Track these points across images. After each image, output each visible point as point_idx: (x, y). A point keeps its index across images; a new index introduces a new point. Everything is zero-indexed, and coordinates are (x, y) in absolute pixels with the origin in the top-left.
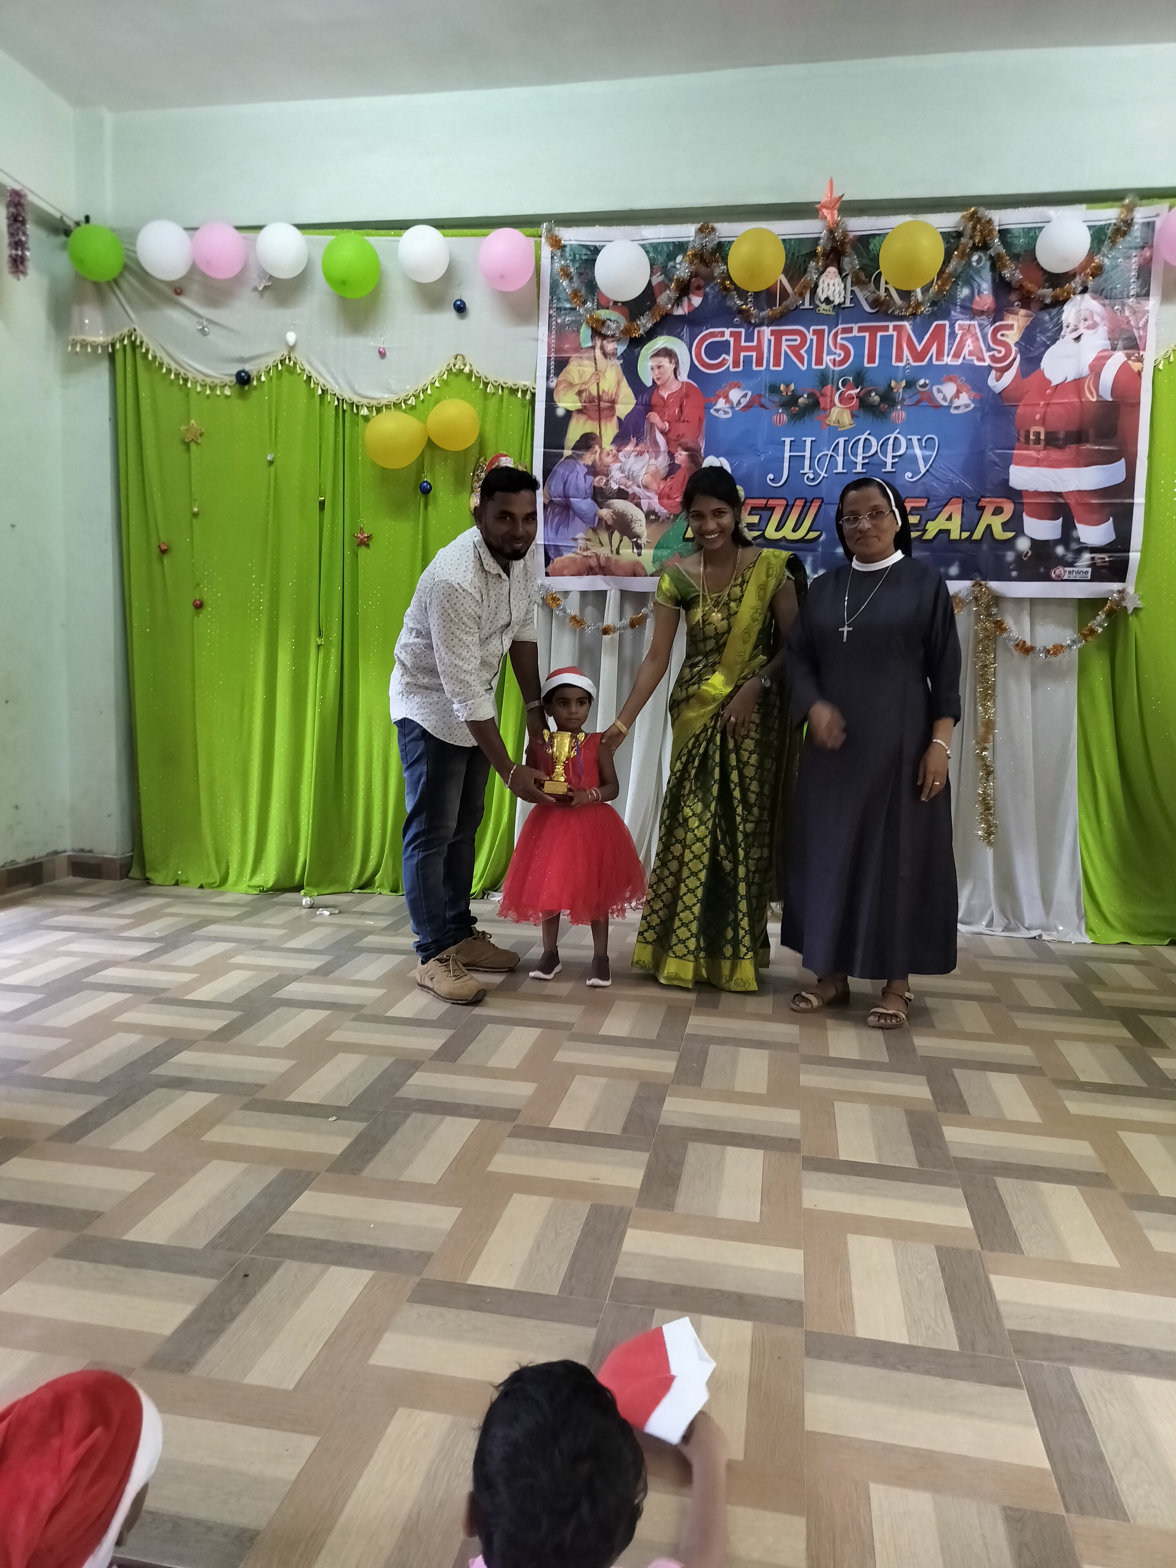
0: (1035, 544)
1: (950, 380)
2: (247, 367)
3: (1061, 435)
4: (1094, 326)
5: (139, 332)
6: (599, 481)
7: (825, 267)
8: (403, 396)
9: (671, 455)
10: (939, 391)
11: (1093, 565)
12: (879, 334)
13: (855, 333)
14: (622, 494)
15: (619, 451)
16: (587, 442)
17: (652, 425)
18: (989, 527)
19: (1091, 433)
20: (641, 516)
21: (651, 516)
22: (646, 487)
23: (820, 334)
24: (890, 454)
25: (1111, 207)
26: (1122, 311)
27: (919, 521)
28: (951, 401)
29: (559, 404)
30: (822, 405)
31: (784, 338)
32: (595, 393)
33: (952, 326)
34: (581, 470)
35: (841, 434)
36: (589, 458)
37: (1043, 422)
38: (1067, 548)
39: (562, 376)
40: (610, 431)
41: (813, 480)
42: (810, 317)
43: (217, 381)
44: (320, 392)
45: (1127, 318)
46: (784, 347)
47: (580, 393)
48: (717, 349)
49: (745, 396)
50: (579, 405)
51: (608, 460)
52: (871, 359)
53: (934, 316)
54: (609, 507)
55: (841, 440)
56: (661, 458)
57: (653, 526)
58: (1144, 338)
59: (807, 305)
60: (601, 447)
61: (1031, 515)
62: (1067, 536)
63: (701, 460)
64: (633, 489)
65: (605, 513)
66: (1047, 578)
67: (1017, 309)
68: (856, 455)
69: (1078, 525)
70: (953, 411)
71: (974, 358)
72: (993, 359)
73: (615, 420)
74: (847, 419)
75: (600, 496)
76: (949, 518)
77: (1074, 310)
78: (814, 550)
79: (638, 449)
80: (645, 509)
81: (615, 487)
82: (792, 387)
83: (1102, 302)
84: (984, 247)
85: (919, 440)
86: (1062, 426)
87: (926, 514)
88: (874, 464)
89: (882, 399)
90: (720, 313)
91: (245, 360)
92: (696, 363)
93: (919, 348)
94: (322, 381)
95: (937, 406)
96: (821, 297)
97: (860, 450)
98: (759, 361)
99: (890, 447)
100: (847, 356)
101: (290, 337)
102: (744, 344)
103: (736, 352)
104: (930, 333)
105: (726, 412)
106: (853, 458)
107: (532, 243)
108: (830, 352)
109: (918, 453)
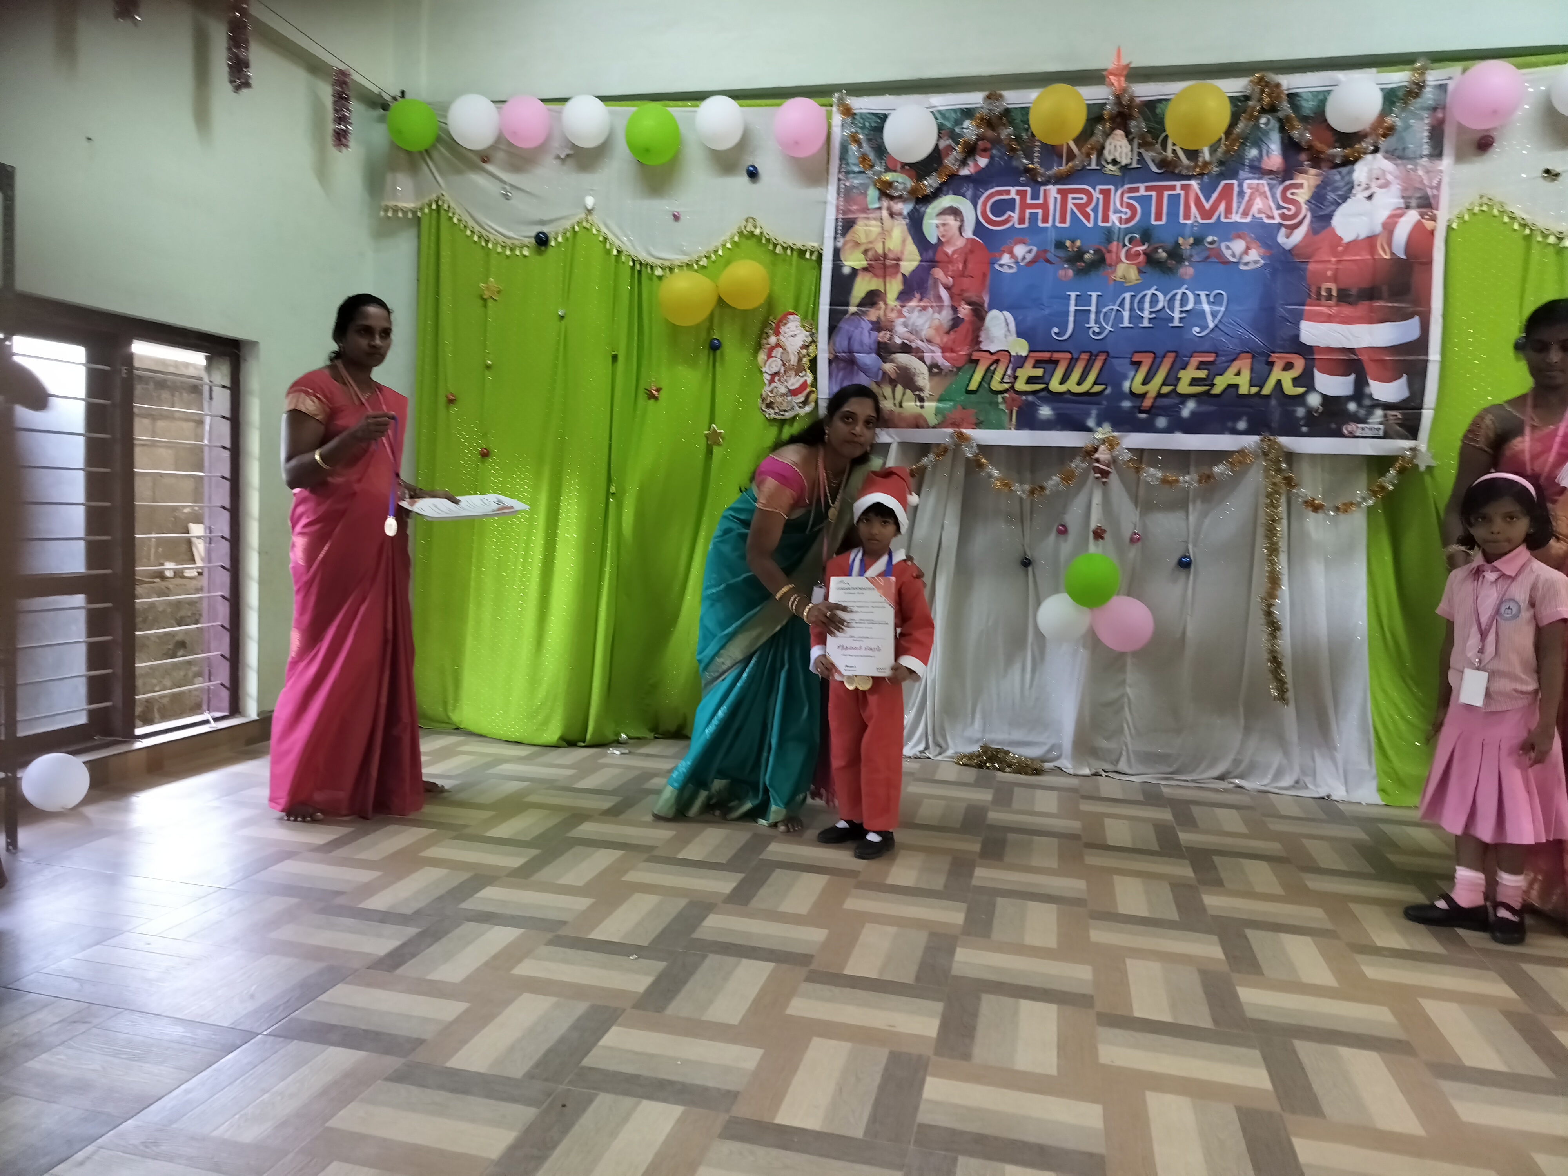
0: (1326, 399)
1: (1239, 237)
2: (545, 229)
3: (1354, 291)
4: (1386, 185)
5: (447, 197)
6: (883, 336)
7: (1113, 129)
8: (695, 257)
9: (954, 309)
10: (1228, 248)
11: (1385, 420)
12: (1166, 193)
13: (1142, 192)
14: (906, 348)
15: (902, 306)
16: (872, 298)
17: (936, 280)
18: (1279, 383)
19: (1385, 289)
20: (924, 369)
21: (933, 368)
22: (929, 341)
23: (1106, 193)
24: (1177, 308)
25: (1402, 70)
26: (1415, 170)
27: (1208, 376)
28: (1241, 258)
29: (846, 263)
30: (1108, 261)
31: (1070, 196)
32: (880, 251)
33: (1240, 185)
34: (866, 326)
35: (1128, 289)
36: (873, 314)
37: (1335, 279)
38: (1360, 405)
39: (849, 236)
40: (894, 287)
41: (1099, 334)
42: (1098, 176)
43: (517, 242)
44: (615, 252)
45: (1420, 176)
46: (1070, 205)
47: (865, 252)
48: (1001, 207)
49: (1030, 251)
50: (865, 264)
51: (892, 315)
52: (1159, 217)
53: (1222, 176)
54: (892, 361)
55: (1128, 296)
57: (936, 379)
58: (1436, 197)
59: (1094, 166)
60: (886, 304)
62: (1360, 392)
63: (984, 313)
64: (917, 343)
65: (888, 367)
66: (1339, 434)
67: (1307, 168)
68: (1142, 309)
69: (1371, 382)
70: (1242, 267)
71: (1263, 216)
72: (1283, 217)
73: (900, 277)
74: (1133, 274)
75: (884, 351)
76: (1238, 374)
77: (1365, 169)
78: (1098, 403)
79: (922, 304)
80: (928, 362)
81: (898, 341)
82: (1078, 243)
83: (1394, 162)
84: (1272, 109)
85: (1207, 295)
86: (1355, 283)
87: (1214, 369)
88: (1160, 319)
89: (1170, 256)
90: (1008, 172)
91: (545, 223)
92: (982, 220)
93: (1207, 207)
94: (617, 242)
95: (1226, 262)
96: (1108, 158)
97: (1147, 305)
98: (1045, 218)
99: (1177, 302)
100: (1133, 215)
101: (589, 201)
102: (1030, 202)
103: (1022, 209)
104: (1218, 191)
105: (1010, 267)
106: (1139, 313)
107: (823, 111)
108: (1116, 211)
109: (1206, 308)
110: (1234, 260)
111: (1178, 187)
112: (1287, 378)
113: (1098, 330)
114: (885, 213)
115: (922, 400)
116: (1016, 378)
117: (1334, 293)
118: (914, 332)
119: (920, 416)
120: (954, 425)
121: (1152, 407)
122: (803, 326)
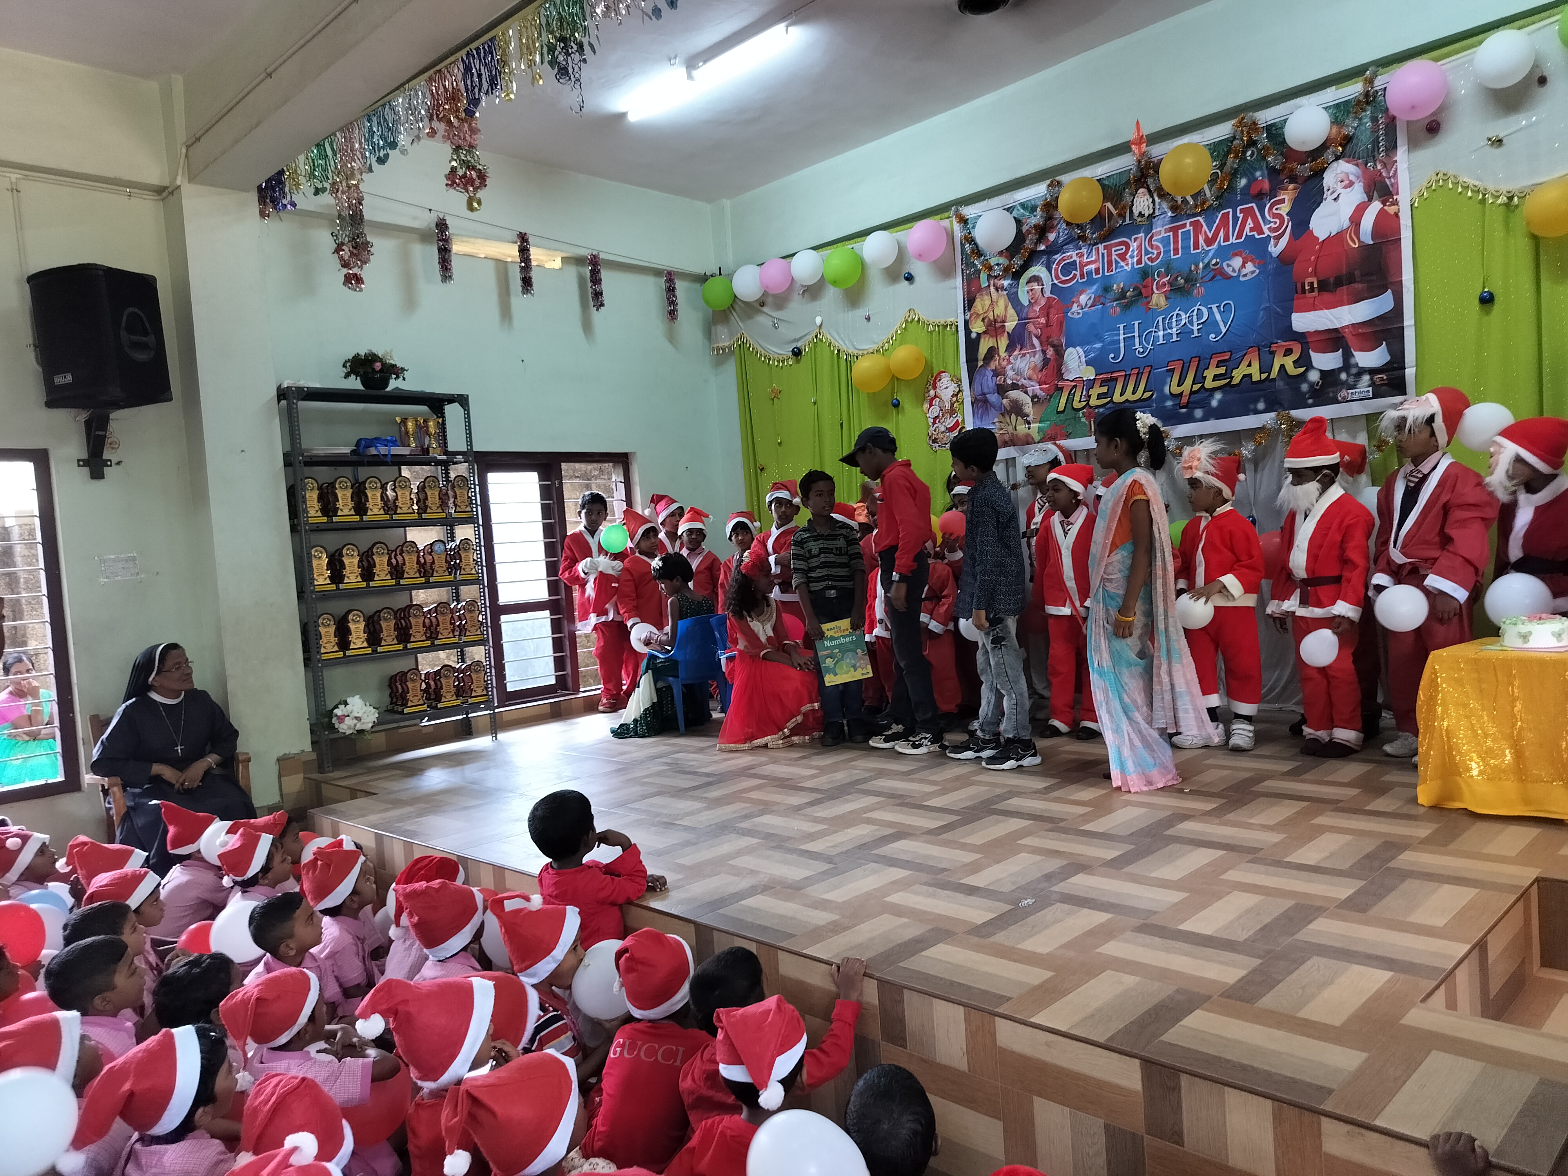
0: (1325, 374)
1: (1236, 255)
2: (799, 345)
5: (745, 335)
6: (1000, 380)
7: (1137, 189)
8: (880, 344)
9: (1044, 352)
10: (1229, 265)
11: (1372, 384)
12: (1180, 231)
13: (1162, 234)
14: (1015, 387)
18: (1282, 367)
20: (1029, 400)
22: (1029, 379)
23: (1138, 241)
25: (1355, 83)
27: (1226, 371)
28: (1239, 270)
31: (1113, 249)
32: (992, 318)
33: (1235, 213)
34: (989, 374)
36: (993, 365)
40: (1003, 343)
41: (1143, 353)
42: (1130, 229)
43: (785, 357)
44: (836, 351)
46: (1111, 257)
48: (1068, 268)
49: (1090, 298)
50: (984, 329)
51: (1004, 363)
52: (1176, 253)
53: (1221, 207)
55: (1160, 318)
56: (1037, 356)
57: (1036, 406)
58: (1396, 185)
59: (1127, 221)
60: (999, 355)
61: (1315, 351)
65: (1005, 401)
66: (1335, 401)
67: (1287, 185)
68: (1171, 328)
70: (1242, 279)
71: (1255, 233)
72: (1270, 229)
74: (1162, 301)
76: (1249, 365)
81: (1009, 382)
82: (1122, 285)
84: (1252, 144)
85: (1218, 307)
87: (1231, 364)
88: (1185, 332)
89: (1186, 281)
90: (1070, 240)
91: (797, 340)
92: (1056, 282)
93: (1210, 235)
94: (837, 344)
95: (1230, 277)
96: (1136, 213)
97: (1174, 324)
98: (1097, 271)
99: (1195, 317)
100: (1159, 254)
101: (818, 320)
102: (1085, 260)
103: (1082, 268)
104: (1217, 221)
105: (1079, 313)
106: (1169, 331)
107: (946, 223)
108: (1147, 253)
109: (1218, 317)
110: (1235, 274)
111: (1188, 225)
112: (1289, 362)
113: (1141, 350)
114: (992, 288)
115: (1029, 423)
116: (1090, 396)
117: (1315, 286)
118: (1019, 373)
119: (1028, 435)
120: (1052, 439)
121: (1188, 402)
122: (952, 380)
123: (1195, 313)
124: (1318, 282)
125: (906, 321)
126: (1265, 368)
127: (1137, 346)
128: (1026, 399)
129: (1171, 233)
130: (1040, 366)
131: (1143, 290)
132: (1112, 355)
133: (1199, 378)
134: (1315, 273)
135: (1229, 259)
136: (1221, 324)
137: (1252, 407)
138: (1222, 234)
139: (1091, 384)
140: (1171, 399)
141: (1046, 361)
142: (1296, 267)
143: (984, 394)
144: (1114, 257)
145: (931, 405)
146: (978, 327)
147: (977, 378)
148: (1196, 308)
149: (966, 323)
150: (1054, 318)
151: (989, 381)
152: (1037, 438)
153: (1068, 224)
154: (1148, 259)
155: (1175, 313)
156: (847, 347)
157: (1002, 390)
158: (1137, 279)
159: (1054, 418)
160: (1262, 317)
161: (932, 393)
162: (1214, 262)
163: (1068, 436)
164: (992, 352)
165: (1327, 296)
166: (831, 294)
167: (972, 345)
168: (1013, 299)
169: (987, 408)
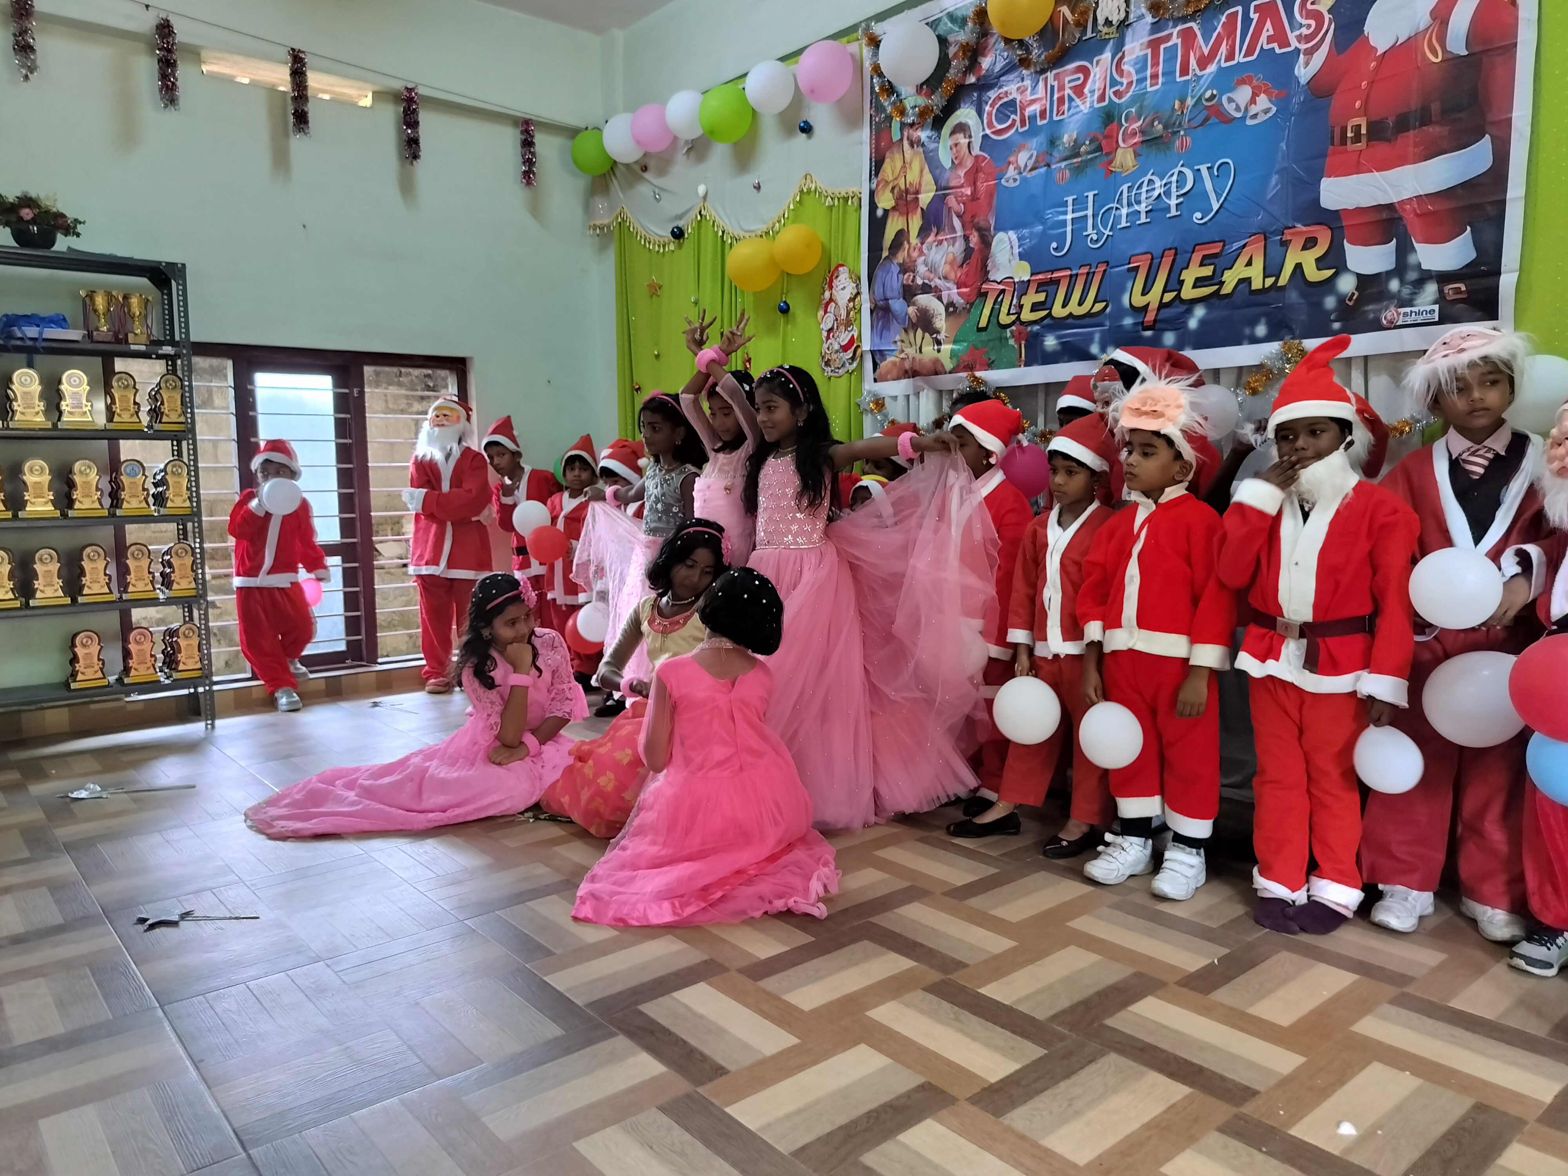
0: (1363, 280)
1: (1242, 82)
2: (680, 224)
5: (626, 210)
6: (907, 278)
8: (770, 224)
9: (966, 238)
10: (1230, 100)
11: (1441, 299)
12: (1163, 47)
13: (1138, 52)
14: (926, 289)
15: (922, 244)
17: (950, 209)
18: (1299, 267)
22: (946, 278)
27: (1214, 272)
28: (1246, 109)
29: (879, 205)
31: (1067, 79)
32: (903, 187)
33: (1246, 11)
34: (895, 269)
36: (901, 257)
40: (916, 222)
41: (1097, 241)
42: (1092, 47)
48: (1005, 112)
49: (1031, 157)
52: (1154, 81)
53: (1226, 4)
54: (914, 304)
56: (957, 244)
59: (1089, 33)
60: (909, 243)
63: (990, 239)
64: (937, 282)
65: (911, 310)
68: (1140, 203)
70: (1249, 122)
71: (1275, 45)
72: (1299, 38)
73: (919, 210)
76: (1249, 264)
80: (945, 302)
81: (919, 282)
82: (1074, 135)
85: (1208, 168)
87: (1221, 261)
88: (1157, 210)
89: (1166, 127)
90: (1009, 69)
91: (680, 217)
92: (988, 132)
93: (1206, 51)
94: (721, 223)
95: (1229, 120)
96: (1101, 20)
97: (1144, 196)
98: (1043, 114)
99: (1174, 185)
100: (1130, 84)
101: (701, 189)
102: (1029, 98)
103: (1023, 109)
104: (1219, 29)
105: (1015, 180)
106: (1136, 207)
107: (854, 48)
108: (1114, 83)
109: (1208, 185)
110: (1238, 115)
111: (1175, 35)
112: (1308, 260)
113: (1095, 237)
114: (906, 143)
115: (939, 343)
116: (1021, 307)
117: (1364, 131)
118: (932, 269)
119: (937, 361)
120: (970, 368)
121: (1155, 321)
122: (851, 278)
123: (1174, 178)
124: (1369, 125)
125: (802, 191)
126: (1272, 269)
127: (1090, 230)
128: (937, 308)
129: (1149, 51)
130: (960, 258)
131: (1104, 143)
132: (1054, 245)
133: (1174, 283)
134: (1365, 111)
135: (1231, 90)
136: (1212, 196)
137: (1247, 331)
138: (1223, 50)
139: (1023, 288)
140: (1132, 316)
141: (968, 252)
142: (1336, 102)
143: (886, 299)
144: (1068, 91)
145: (826, 312)
146: (885, 201)
147: (879, 273)
148: (1176, 171)
149: (872, 194)
150: (982, 186)
151: (893, 280)
152: (948, 365)
153: (1008, 41)
154: (1115, 93)
155: (1146, 179)
156: (733, 229)
157: (909, 293)
158: (1097, 124)
159: (974, 337)
160: (1276, 185)
161: (827, 294)
162: (1208, 94)
163: (990, 365)
164: (901, 236)
165: (1381, 149)
166: (720, 152)
167: (877, 225)
168: (931, 160)
169: (888, 320)
